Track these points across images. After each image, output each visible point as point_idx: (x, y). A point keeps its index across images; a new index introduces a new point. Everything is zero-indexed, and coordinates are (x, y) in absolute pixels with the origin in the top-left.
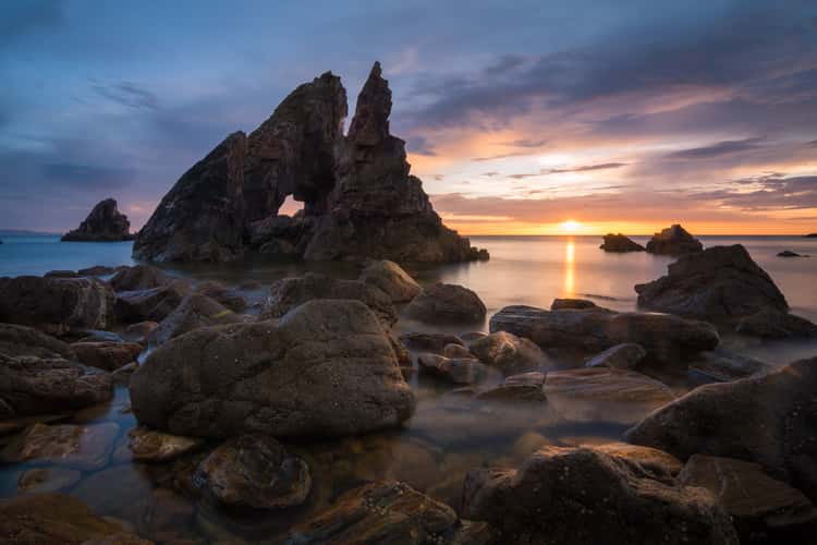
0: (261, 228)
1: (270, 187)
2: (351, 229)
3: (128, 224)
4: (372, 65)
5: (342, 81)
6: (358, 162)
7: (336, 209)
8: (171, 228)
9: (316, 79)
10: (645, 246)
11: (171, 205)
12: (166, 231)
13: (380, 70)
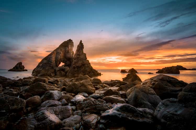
0: (57, 69)
1: (58, 61)
2: (76, 69)
3: (24, 67)
4: (80, 41)
5: (73, 41)
6: (78, 57)
7: (74, 66)
8: (41, 69)
9: (68, 40)
10: (128, 72)
11: (41, 65)
12: (40, 70)
13: (82, 42)
